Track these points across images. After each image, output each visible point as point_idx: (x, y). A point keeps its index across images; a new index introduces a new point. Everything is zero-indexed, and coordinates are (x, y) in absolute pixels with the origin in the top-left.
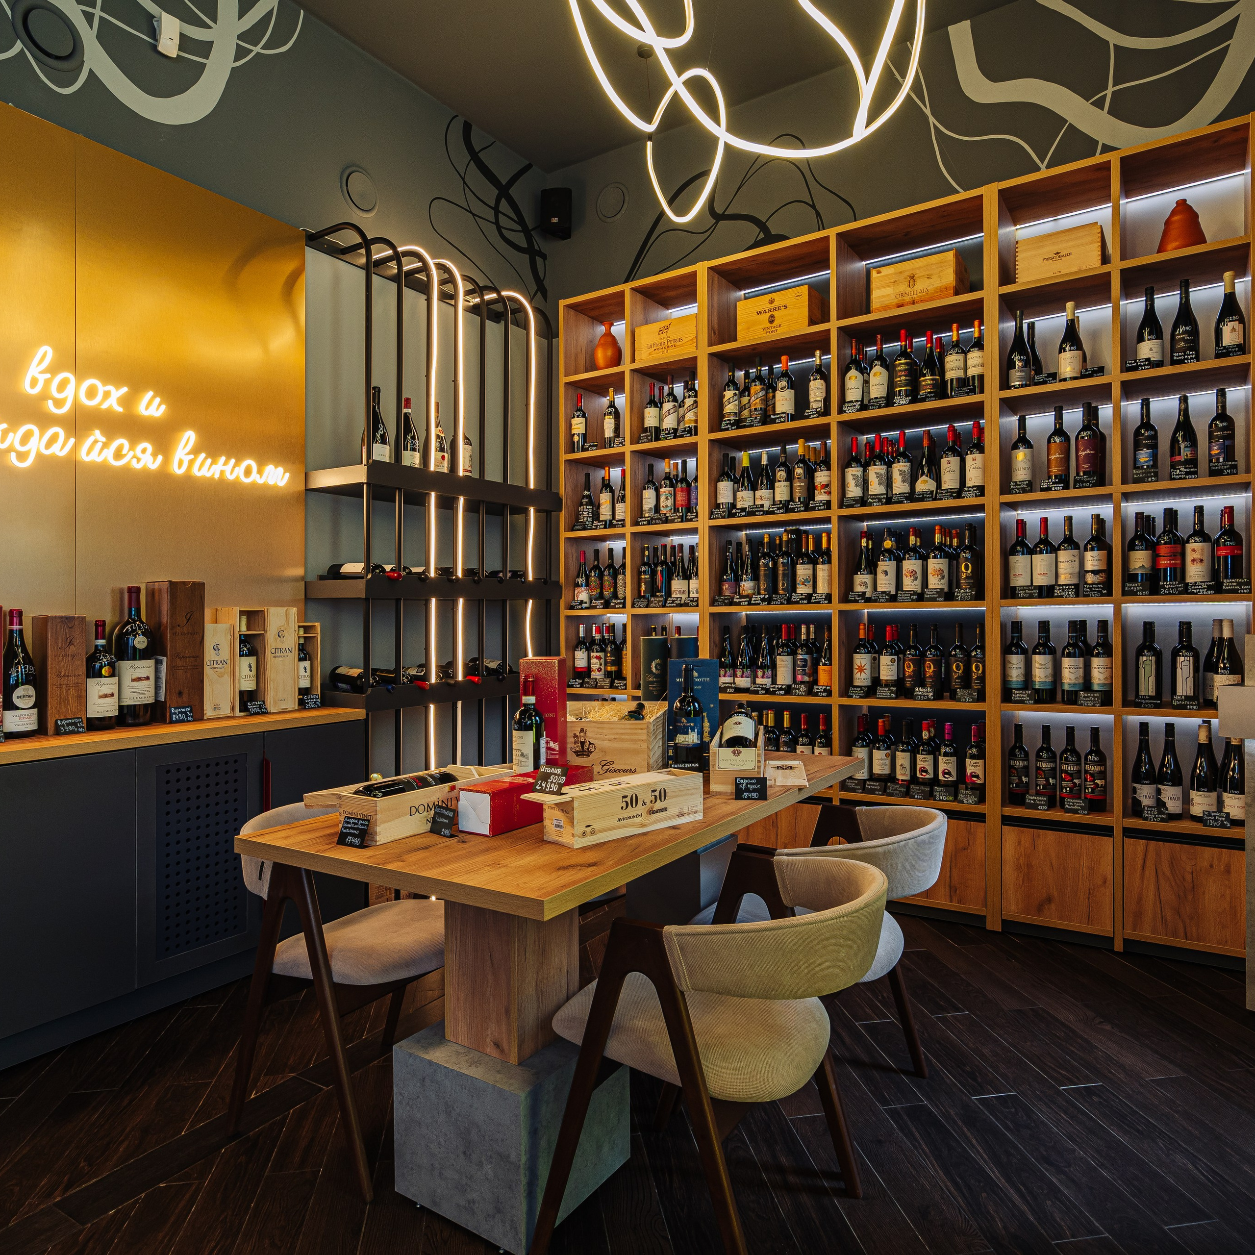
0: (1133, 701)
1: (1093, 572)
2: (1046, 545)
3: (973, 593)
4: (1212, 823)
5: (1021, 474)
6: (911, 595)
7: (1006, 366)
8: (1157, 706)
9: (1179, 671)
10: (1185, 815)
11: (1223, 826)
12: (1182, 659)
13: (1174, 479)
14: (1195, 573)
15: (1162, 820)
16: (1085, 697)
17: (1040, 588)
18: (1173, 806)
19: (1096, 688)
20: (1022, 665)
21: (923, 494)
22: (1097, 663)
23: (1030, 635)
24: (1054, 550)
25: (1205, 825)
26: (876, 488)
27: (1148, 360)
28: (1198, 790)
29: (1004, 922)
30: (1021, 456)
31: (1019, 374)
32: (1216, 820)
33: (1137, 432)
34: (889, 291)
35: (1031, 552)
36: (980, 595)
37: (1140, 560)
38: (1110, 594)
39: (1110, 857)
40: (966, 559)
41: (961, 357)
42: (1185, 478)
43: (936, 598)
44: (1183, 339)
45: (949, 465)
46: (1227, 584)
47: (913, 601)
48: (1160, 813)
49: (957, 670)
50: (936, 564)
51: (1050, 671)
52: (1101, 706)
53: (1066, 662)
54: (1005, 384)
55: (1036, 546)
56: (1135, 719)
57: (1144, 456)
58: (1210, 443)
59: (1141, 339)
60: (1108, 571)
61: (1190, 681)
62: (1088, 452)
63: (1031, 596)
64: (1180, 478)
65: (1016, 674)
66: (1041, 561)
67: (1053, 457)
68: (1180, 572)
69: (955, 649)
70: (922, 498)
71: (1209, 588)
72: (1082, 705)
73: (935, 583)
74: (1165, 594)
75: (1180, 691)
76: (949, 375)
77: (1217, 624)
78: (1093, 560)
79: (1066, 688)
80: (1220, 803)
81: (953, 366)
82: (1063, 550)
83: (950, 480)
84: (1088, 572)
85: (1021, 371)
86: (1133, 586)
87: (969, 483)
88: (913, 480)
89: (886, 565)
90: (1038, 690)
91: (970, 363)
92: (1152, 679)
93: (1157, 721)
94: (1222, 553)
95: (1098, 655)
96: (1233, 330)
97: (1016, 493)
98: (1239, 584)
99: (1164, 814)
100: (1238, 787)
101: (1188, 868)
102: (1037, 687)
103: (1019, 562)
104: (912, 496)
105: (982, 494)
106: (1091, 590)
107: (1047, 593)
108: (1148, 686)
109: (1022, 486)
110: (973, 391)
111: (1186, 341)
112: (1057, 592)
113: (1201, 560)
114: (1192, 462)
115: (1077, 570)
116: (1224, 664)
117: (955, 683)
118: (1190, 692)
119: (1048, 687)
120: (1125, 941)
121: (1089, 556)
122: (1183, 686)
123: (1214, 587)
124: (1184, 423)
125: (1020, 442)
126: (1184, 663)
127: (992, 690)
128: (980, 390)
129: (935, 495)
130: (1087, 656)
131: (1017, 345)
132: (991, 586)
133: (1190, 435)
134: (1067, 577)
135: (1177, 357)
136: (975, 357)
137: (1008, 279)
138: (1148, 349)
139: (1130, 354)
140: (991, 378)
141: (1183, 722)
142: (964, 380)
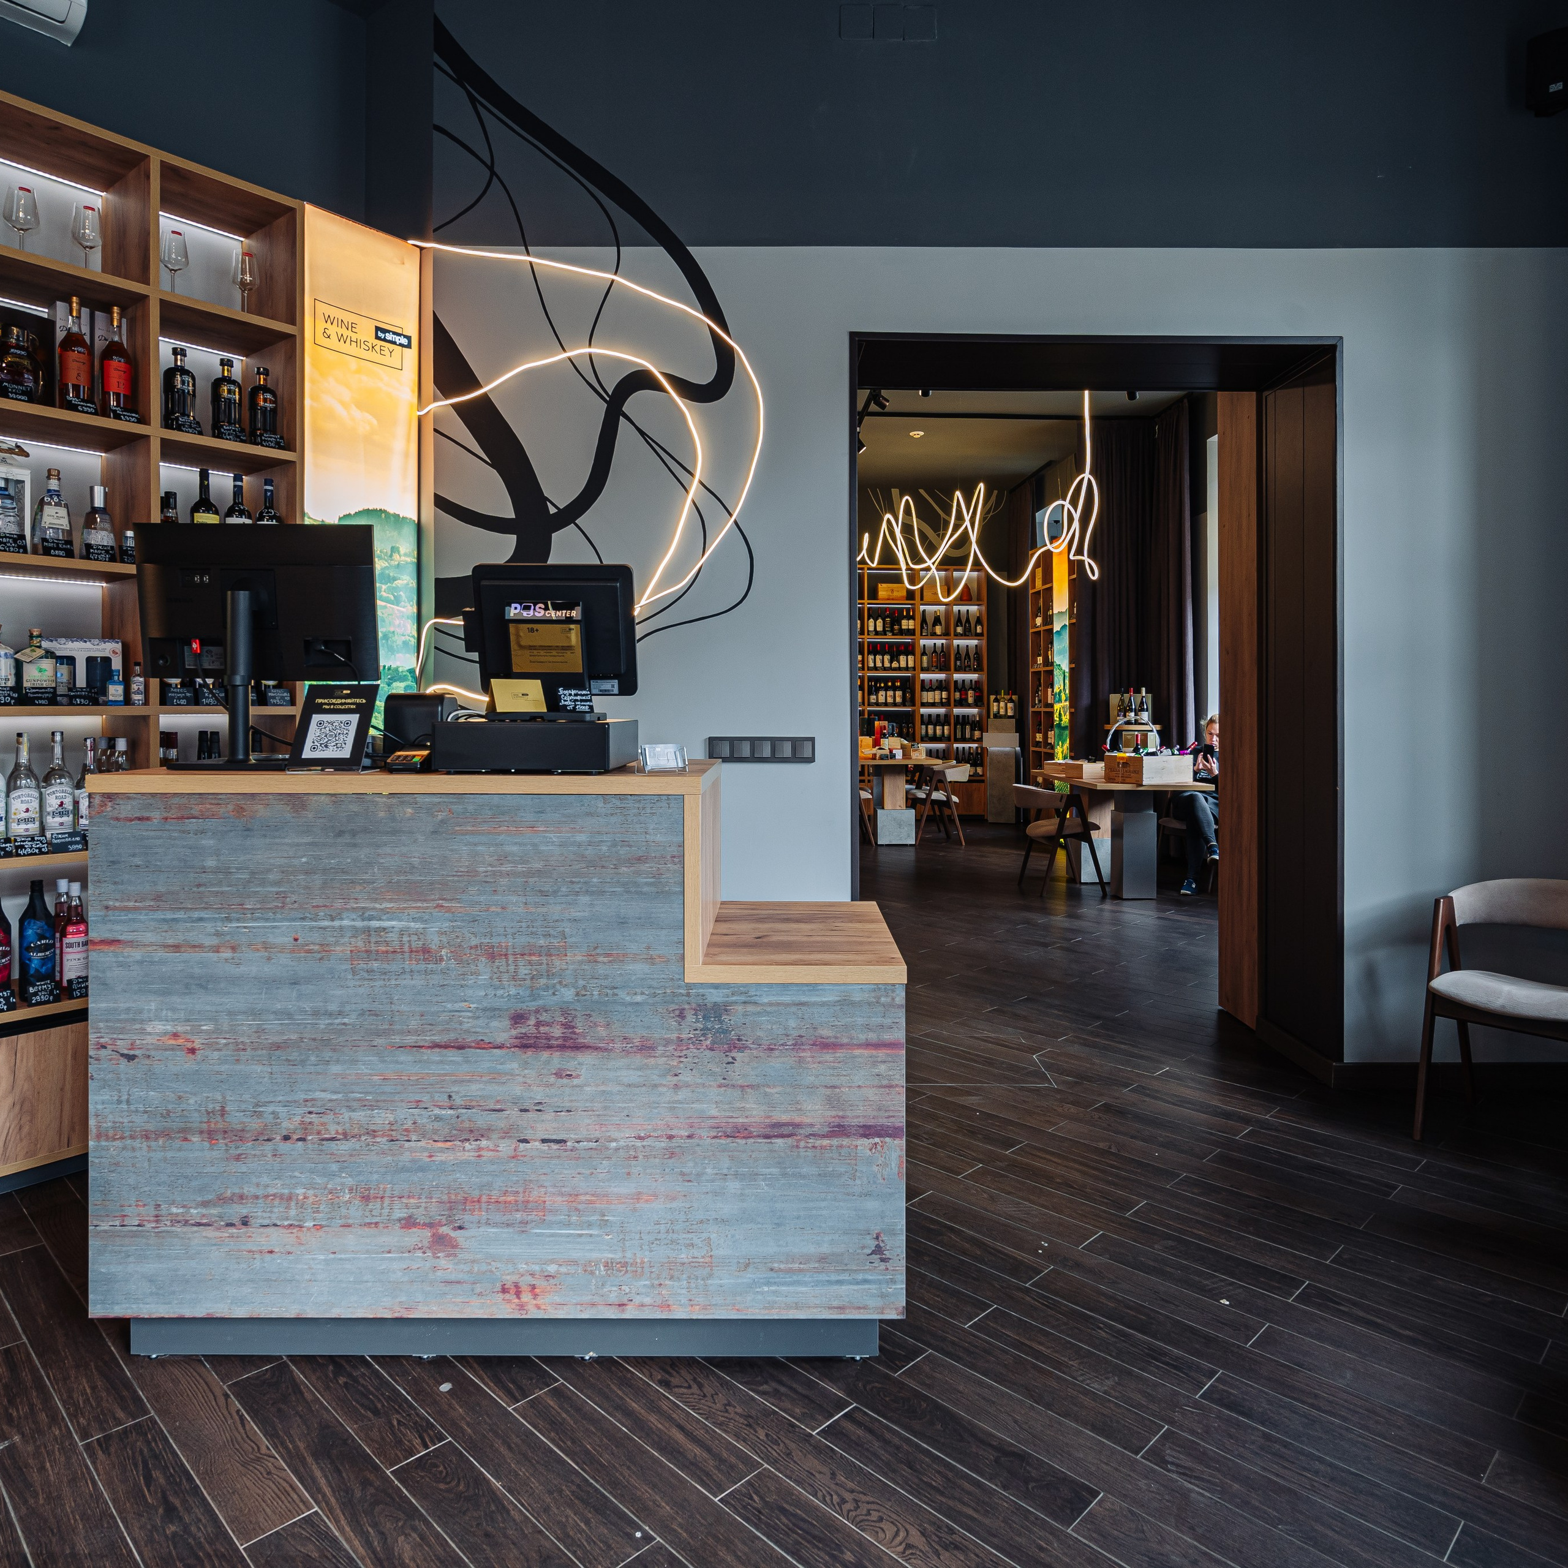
0: (956, 740)
2: (931, 689)
6: (891, 704)
7: (922, 628)
8: (962, 741)
9: (967, 730)
11: (978, 776)
12: (968, 726)
13: (967, 671)
14: (971, 700)
16: (945, 739)
17: (930, 703)
19: (945, 736)
20: (925, 729)
22: (946, 728)
23: (926, 718)
24: (934, 690)
26: (879, 664)
27: (959, 633)
30: (925, 658)
33: (956, 654)
34: (884, 593)
35: (928, 691)
36: (913, 705)
37: (957, 695)
38: (950, 706)
40: (909, 692)
41: (907, 621)
42: (969, 671)
43: (900, 705)
44: (968, 628)
45: (902, 658)
46: (979, 704)
47: (892, 706)
49: (905, 731)
50: (899, 693)
51: (933, 731)
52: (948, 741)
53: (938, 727)
54: (921, 635)
55: (929, 689)
56: (955, 746)
57: (958, 663)
58: (974, 661)
59: (957, 625)
60: (948, 698)
61: (970, 734)
62: (943, 659)
63: (929, 706)
65: (923, 732)
66: (931, 694)
67: (934, 660)
68: (967, 699)
69: (904, 723)
70: (895, 669)
71: (974, 705)
72: (943, 741)
73: (898, 700)
74: (964, 706)
76: (903, 627)
79: (939, 736)
80: (976, 770)
81: (904, 624)
82: (937, 690)
83: (903, 664)
84: (943, 698)
85: (926, 630)
86: (957, 704)
87: (909, 666)
88: (891, 662)
89: (882, 693)
91: (909, 624)
92: (960, 733)
93: (960, 746)
94: (977, 694)
95: (946, 725)
96: (980, 628)
98: (982, 704)
100: (981, 765)
101: (970, 790)
102: (929, 736)
103: (925, 693)
104: (891, 669)
105: (915, 670)
106: (945, 704)
107: (933, 705)
108: (959, 735)
109: (926, 669)
110: (911, 635)
112: (936, 705)
113: (972, 697)
114: (969, 666)
115: (940, 697)
116: (978, 728)
118: (970, 737)
119: (932, 736)
121: (944, 693)
122: (968, 736)
123: (976, 704)
124: (967, 654)
125: (924, 653)
126: (968, 728)
127: (918, 737)
128: (914, 635)
129: (899, 669)
130: (943, 726)
131: (924, 621)
132: (918, 703)
133: (969, 658)
134: (937, 700)
135: (967, 633)
136: (911, 622)
137: (922, 599)
138: (959, 630)
139: (955, 630)
140: (918, 632)
141: (967, 746)
142: (908, 630)
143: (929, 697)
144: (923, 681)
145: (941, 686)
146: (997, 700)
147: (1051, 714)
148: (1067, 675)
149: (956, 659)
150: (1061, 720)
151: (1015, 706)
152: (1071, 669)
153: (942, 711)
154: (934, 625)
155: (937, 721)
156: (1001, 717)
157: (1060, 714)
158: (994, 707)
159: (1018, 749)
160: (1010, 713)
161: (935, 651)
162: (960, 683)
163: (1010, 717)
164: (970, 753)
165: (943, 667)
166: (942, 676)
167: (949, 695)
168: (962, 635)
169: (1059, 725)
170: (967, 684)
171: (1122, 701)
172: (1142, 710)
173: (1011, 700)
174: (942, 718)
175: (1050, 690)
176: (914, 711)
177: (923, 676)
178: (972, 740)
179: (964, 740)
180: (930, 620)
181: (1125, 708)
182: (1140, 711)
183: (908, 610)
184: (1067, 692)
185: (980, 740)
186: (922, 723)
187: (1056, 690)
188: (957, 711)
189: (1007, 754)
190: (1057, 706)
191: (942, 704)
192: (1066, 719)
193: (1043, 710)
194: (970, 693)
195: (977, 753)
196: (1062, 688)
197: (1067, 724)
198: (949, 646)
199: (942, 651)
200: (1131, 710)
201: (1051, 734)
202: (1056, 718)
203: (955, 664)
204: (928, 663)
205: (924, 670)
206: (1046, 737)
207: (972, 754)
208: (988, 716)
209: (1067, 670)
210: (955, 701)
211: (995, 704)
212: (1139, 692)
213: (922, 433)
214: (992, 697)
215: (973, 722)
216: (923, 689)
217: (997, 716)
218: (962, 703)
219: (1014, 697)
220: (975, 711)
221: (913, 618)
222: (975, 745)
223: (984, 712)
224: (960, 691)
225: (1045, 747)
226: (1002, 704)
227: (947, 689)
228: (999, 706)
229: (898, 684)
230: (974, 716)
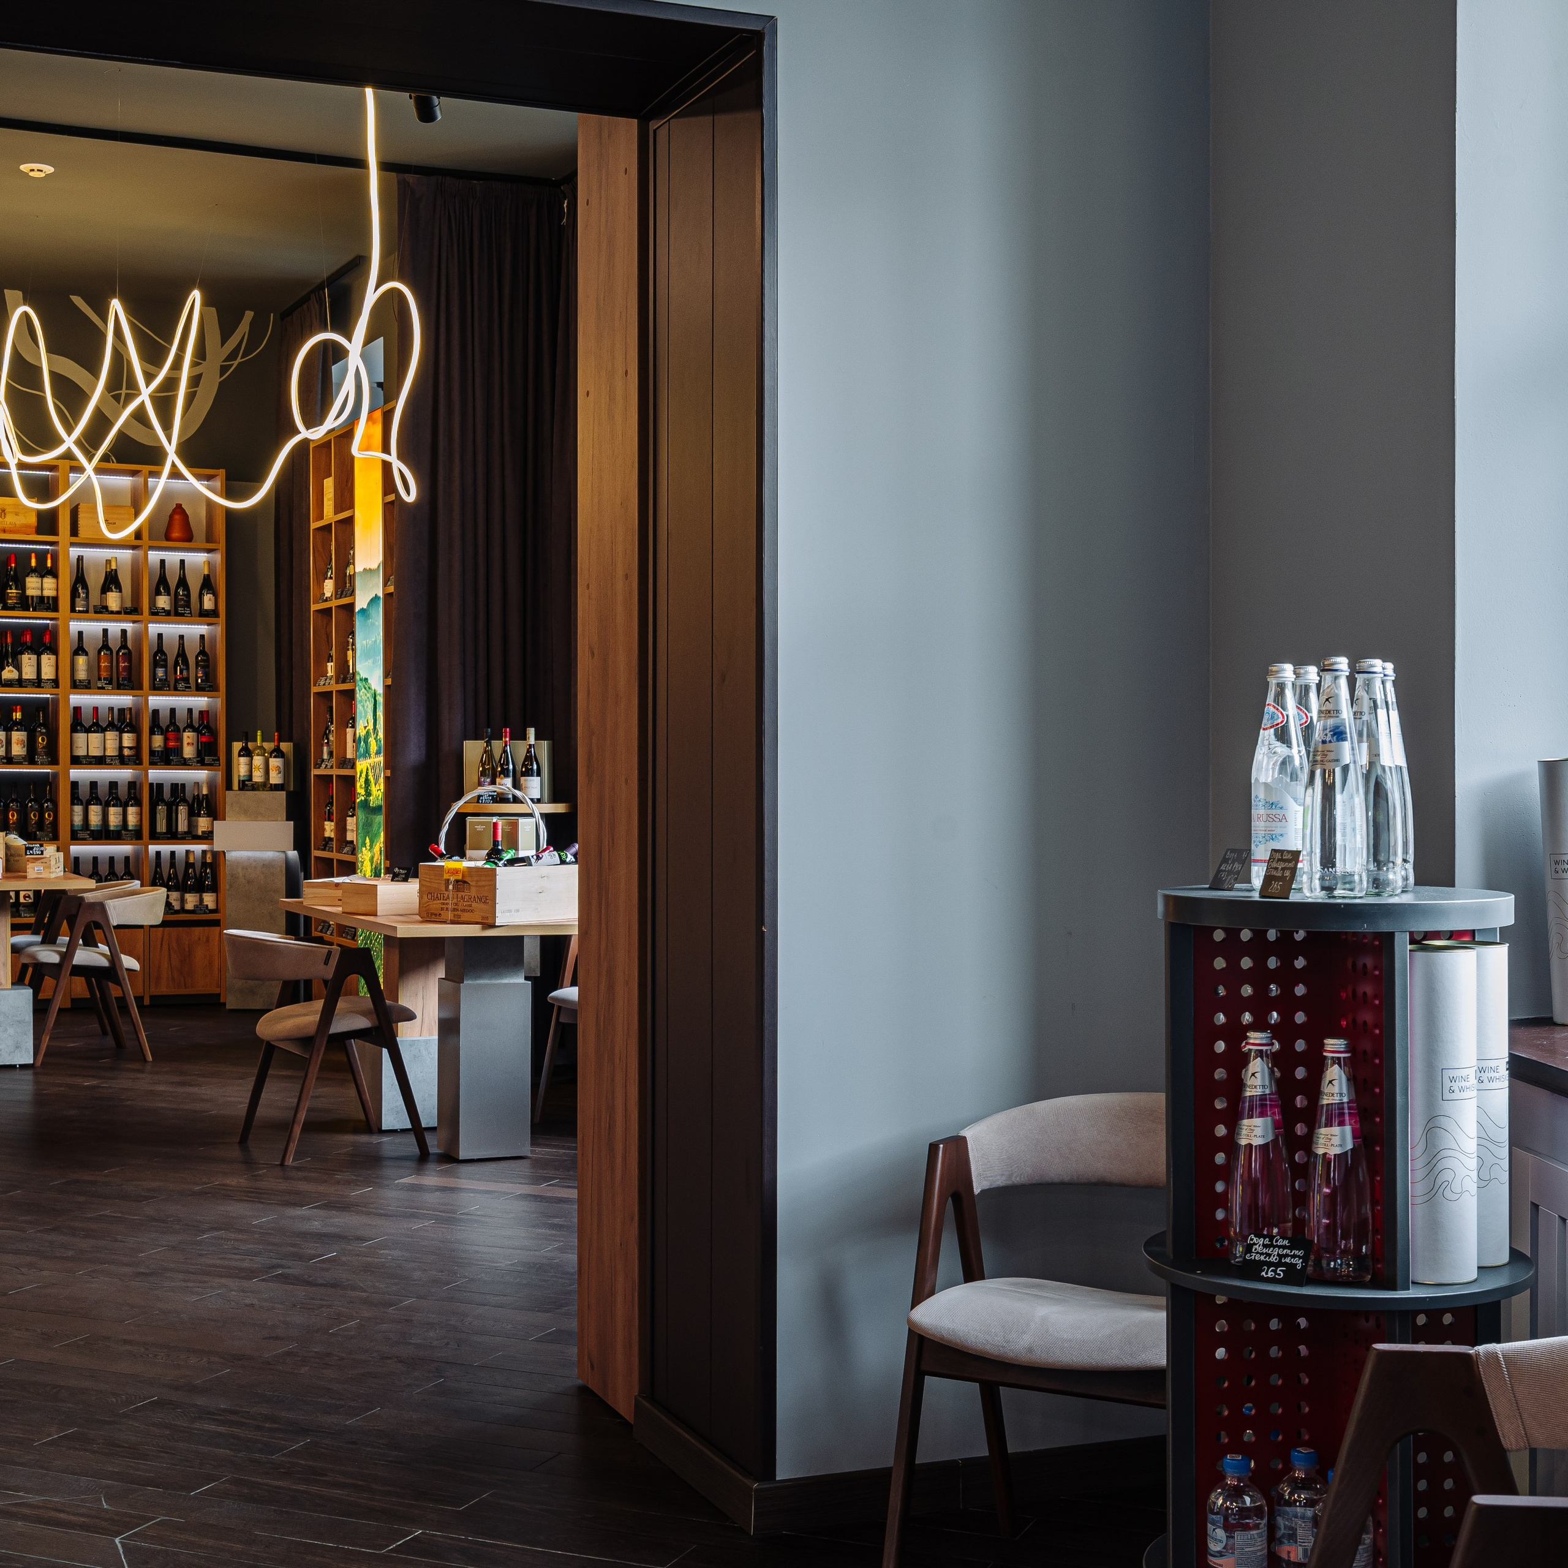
0: (155, 837)
1: (128, 747)
2: (97, 727)
3: (50, 759)
4: (199, 912)
5: (82, 675)
6: (2, 759)
7: (74, 594)
8: (168, 839)
9: (179, 815)
10: (183, 910)
11: (205, 913)
12: (182, 807)
13: (179, 690)
14: (188, 752)
15: (172, 914)
16: (125, 834)
17: (94, 757)
18: (176, 905)
19: (130, 828)
20: (81, 813)
21: (11, 681)
22: (131, 810)
23: (84, 792)
24: (103, 730)
25: (196, 914)
27: (163, 608)
28: (190, 893)
29: (73, 1000)
30: (81, 660)
31: (83, 602)
32: (201, 910)
33: (155, 655)
35: (88, 731)
36: (54, 761)
37: (158, 741)
38: (141, 763)
39: (142, 943)
40: (42, 734)
41: (39, 580)
42: (185, 691)
43: (22, 762)
44: (183, 599)
45: (27, 660)
46: (208, 759)
47: (4, 763)
48: (170, 909)
49: (33, 817)
50: (18, 736)
51: (100, 817)
52: (136, 840)
53: (112, 810)
54: (73, 610)
55: (91, 727)
56: (153, 848)
57: (160, 674)
58: (197, 668)
59: (158, 593)
60: (137, 748)
61: (186, 822)
62: (126, 664)
63: (90, 763)
64: (183, 690)
65: (78, 820)
66: (95, 738)
67: (103, 665)
68: (179, 750)
69: (30, 801)
70: (9, 684)
71: (198, 762)
72: (124, 840)
73: (18, 750)
74: (173, 765)
75: (180, 829)
76: (30, 592)
77: (196, 785)
78: (128, 739)
79: (112, 828)
80: (201, 900)
81: (33, 584)
82: (109, 731)
83: (29, 673)
84: (124, 747)
85: (84, 601)
86: (156, 759)
87: (44, 676)
90: (93, 830)
91: (45, 586)
92: (164, 821)
93: (165, 849)
94: (204, 740)
95: (132, 806)
96: (210, 600)
97: (81, 689)
98: (213, 760)
99: (172, 910)
100: (214, 888)
101: (187, 943)
102: (92, 829)
103: (81, 737)
105: (57, 686)
106: (129, 761)
107: (100, 761)
108: (161, 826)
109: (84, 683)
110: (48, 609)
111: (184, 601)
112: (108, 761)
113: (193, 744)
114: (186, 680)
115: (118, 746)
116: (204, 811)
117: (32, 829)
118: (186, 829)
119: (99, 829)
120: (151, 997)
121: (126, 736)
122: (182, 826)
123: (200, 761)
124: (182, 654)
125: (80, 650)
126: (183, 810)
127: (64, 831)
128: (55, 609)
129: (20, 683)
130: (125, 806)
131: (80, 580)
132: (64, 755)
133: (186, 662)
134: (111, 751)
135: (180, 610)
136: (49, 583)
137: (74, 531)
138: (163, 602)
139: (153, 603)
140: (64, 602)
141: (180, 849)
142: (41, 598)
143: (91, 743)
144: (77, 710)
145: (123, 721)
146: (247, 752)
147: (350, 781)
148: (380, 699)
149: (155, 664)
150: (368, 793)
151: (286, 764)
152: (387, 688)
153: (124, 774)
154: (105, 589)
155: (112, 795)
156: (255, 787)
157: (367, 781)
158: (241, 767)
159: (293, 854)
160: (275, 778)
161: (105, 646)
162: (164, 716)
163: (276, 788)
164: (189, 865)
165: (128, 681)
166: (124, 700)
167: (139, 740)
168: (168, 613)
169: (365, 804)
170: (181, 716)
171: (489, 753)
172: (528, 773)
173: (278, 753)
174: (123, 791)
175: (349, 731)
176: (55, 776)
177: (77, 699)
178: (192, 836)
179: (172, 835)
180: (95, 580)
181: (494, 769)
182: (524, 774)
183: (41, 556)
184: (381, 735)
185: (208, 836)
186: (75, 799)
187: (361, 731)
188: (156, 774)
189: (267, 865)
190: (362, 765)
191: (122, 760)
192: (378, 792)
193: (335, 772)
194: (188, 737)
195: (204, 865)
196: (371, 727)
197: (381, 803)
198: (139, 638)
199: (124, 646)
200: (505, 773)
201: (351, 822)
202: (360, 790)
203: (153, 676)
204: (89, 669)
205: (77, 686)
206: (341, 829)
207: (192, 865)
208: (229, 787)
209: (380, 690)
210: (152, 753)
211: (243, 760)
212: (524, 737)
213: (49, 169)
214: (237, 746)
215: (196, 798)
216: (77, 724)
217: (246, 785)
218: (169, 757)
219: (285, 746)
220: (201, 775)
221: (53, 573)
222: (198, 848)
223: (219, 775)
224: (164, 732)
225: (339, 851)
226: (258, 761)
227: (134, 728)
228: (251, 764)
229: (18, 715)
230: (197, 784)
